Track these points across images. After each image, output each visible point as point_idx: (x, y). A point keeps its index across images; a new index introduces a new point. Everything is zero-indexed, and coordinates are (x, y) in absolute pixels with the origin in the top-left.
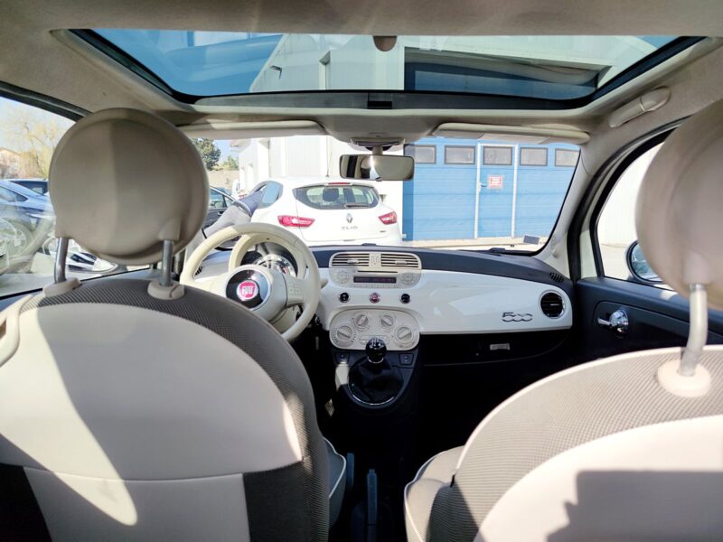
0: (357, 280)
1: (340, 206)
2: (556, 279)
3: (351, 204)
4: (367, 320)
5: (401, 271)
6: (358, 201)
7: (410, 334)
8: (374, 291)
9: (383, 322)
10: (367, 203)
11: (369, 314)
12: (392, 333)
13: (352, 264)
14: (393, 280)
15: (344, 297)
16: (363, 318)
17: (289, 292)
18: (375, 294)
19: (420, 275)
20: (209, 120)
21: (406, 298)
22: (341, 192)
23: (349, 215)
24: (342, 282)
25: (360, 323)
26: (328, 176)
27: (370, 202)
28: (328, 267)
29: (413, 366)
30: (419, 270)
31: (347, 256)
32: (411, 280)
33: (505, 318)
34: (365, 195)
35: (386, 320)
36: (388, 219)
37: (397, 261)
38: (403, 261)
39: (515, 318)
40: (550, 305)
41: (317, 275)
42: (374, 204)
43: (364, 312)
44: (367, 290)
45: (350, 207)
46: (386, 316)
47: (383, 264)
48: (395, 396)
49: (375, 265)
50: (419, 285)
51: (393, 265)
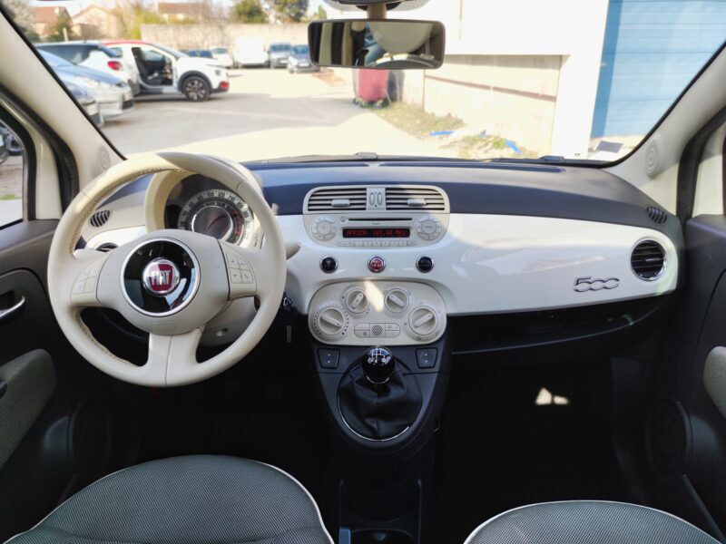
0: (348, 233)
2: (656, 217)
4: (365, 299)
5: (417, 217)
7: (432, 320)
9: (390, 302)
11: (368, 290)
12: (405, 319)
13: (340, 207)
14: (405, 233)
15: (329, 265)
16: (359, 298)
17: (232, 279)
18: (377, 258)
19: (447, 224)
21: (425, 264)
24: (324, 238)
25: (355, 303)
28: (301, 213)
29: (437, 369)
30: (446, 215)
32: (433, 232)
33: (579, 287)
35: (395, 298)
37: (411, 200)
38: (420, 201)
39: (593, 286)
40: (646, 261)
43: (360, 286)
44: (363, 251)
46: (395, 292)
47: (389, 205)
48: (410, 425)
49: (376, 209)
50: (445, 240)
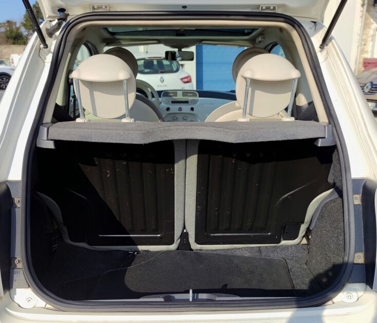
0: (173, 102)
1: (155, 72)
3: (162, 71)
4: (177, 118)
5: (190, 98)
6: (166, 69)
8: (180, 106)
9: (184, 119)
10: (173, 70)
11: (178, 116)
13: (171, 96)
14: (187, 102)
15: (168, 109)
16: (176, 117)
18: (180, 108)
19: (198, 100)
20: (121, 41)
21: (192, 109)
22: (155, 63)
23: (162, 78)
24: (166, 103)
25: (175, 119)
26: (147, 52)
27: (175, 69)
28: (161, 97)
30: (198, 98)
31: (168, 93)
32: (195, 102)
34: (171, 64)
36: (186, 80)
37: (189, 95)
38: (191, 95)
41: (158, 100)
42: (177, 70)
43: (176, 115)
44: (177, 106)
45: (162, 72)
46: (185, 116)
47: (183, 96)
49: (180, 97)
50: (197, 104)
51: (187, 96)
